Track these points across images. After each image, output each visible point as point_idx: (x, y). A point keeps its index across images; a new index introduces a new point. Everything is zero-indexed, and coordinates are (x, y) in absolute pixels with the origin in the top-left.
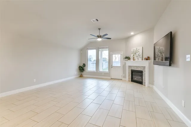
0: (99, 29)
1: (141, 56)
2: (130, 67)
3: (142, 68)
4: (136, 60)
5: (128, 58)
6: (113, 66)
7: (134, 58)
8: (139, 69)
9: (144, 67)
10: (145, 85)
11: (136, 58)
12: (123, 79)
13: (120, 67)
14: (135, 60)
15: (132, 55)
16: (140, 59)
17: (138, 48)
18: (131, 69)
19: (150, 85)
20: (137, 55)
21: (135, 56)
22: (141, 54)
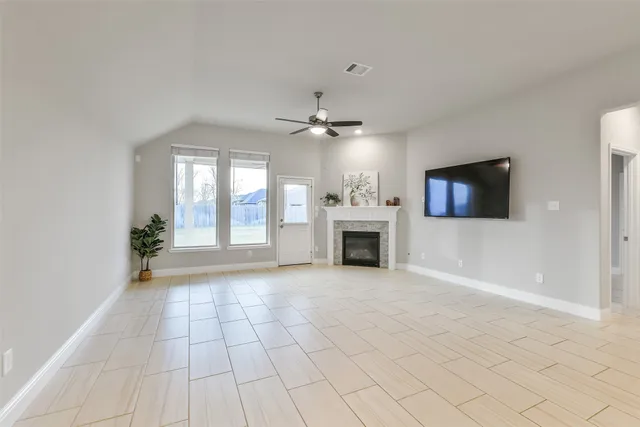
0: (318, 95)
1: (376, 195)
2: (338, 223)
3: (379, 226)
4: (362, 205)
5: (333, 199)
6: (286, 221)
7: (352, 199)
8: (369, 229)
9: (386, 223)
10: (387, 268)
11: (358, 199)
12: (315, 261)
13: (306, 224)
14: (357, 204)
15: (347, 191)
16: (373, 204)
17: (366, 174)
18: (341, 230)
19: (400, 266)
20: (363, 192)
21: (357, 194)
22: (374, 189)
